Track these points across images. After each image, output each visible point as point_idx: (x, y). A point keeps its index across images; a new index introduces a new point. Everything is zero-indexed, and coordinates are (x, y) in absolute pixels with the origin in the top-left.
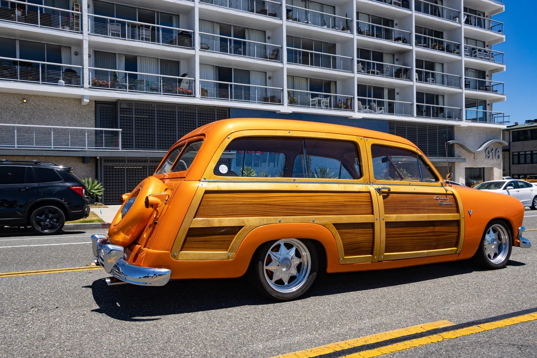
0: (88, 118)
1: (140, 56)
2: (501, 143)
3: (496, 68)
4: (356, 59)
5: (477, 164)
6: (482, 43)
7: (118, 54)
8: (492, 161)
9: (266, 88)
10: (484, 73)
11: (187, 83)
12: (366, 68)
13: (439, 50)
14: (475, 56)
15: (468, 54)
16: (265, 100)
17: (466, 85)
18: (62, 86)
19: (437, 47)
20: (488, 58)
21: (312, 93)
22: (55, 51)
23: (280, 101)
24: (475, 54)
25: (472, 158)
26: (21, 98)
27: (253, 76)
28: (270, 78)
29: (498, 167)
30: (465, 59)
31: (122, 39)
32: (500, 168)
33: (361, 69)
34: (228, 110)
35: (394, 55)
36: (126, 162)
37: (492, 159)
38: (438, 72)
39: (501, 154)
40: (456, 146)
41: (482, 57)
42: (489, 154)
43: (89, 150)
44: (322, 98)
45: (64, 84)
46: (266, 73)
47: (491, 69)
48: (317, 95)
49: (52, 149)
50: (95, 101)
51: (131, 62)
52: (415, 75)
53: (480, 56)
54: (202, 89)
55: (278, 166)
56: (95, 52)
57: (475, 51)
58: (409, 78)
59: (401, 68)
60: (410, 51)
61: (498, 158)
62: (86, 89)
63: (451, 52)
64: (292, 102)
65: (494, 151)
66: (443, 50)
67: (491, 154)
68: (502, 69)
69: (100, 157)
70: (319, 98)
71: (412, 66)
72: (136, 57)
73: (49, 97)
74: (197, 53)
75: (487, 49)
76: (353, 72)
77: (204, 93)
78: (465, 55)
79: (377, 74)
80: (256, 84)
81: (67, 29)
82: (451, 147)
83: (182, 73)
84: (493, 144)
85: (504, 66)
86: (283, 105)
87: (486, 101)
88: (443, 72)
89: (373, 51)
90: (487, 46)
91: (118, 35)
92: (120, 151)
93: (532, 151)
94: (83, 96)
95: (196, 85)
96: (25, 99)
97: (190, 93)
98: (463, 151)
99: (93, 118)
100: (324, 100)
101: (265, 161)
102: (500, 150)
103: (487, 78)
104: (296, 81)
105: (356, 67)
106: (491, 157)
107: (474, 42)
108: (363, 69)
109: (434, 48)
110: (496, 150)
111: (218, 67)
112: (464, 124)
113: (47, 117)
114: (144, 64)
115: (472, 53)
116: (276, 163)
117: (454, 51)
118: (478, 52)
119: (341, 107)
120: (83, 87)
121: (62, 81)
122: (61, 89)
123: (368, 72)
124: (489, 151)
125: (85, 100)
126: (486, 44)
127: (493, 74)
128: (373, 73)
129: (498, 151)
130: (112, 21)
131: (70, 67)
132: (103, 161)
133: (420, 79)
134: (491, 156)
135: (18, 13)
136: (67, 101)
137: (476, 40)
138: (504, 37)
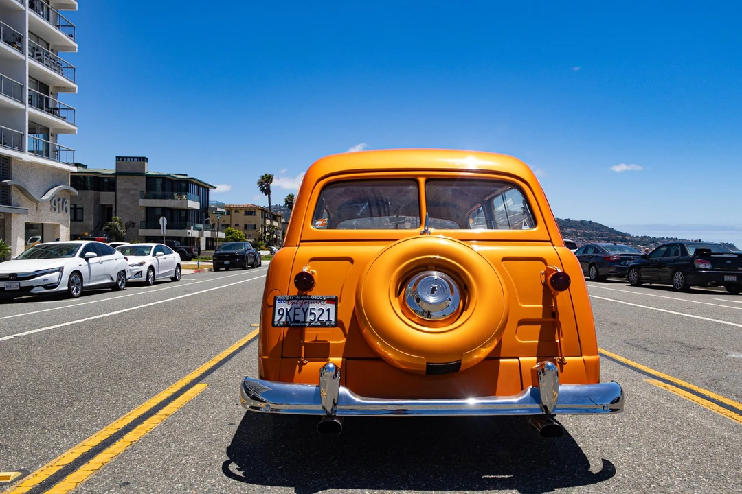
2: (68, 191)
3: (64, 86)
5: (41, 218)
6: (44, 44)
8: (59, 215)
10: (48, 86)
14: (40, 60)
15: (31, 54)
17: (29, 100)
24: (39, 57)
25: (34, 208)
29: (64, 225)
30: (30, 62)
32: (67, 226)
37: (59, 212)
39: (69, 207)
40: (13, 188)
41: (49, 64)
42: (55, 205)
47: (57, 85)
53: (46, 63)
57: (38, 52)
61: (66, 211)
63: (10, 43)
65: (61, 201)
67: (57, 204)
68: (72, 89)
75: (50, 52)
78: (29, 55)
82: (7, 189)
84: (60, 191)
85: (76, 86)
87: (49, 129)
90: (52, 50)
93: (75, 205)
98: (23, 198)
102: (68, 201)
103: (50, 95)
106: (57, 210)
107: (35, 38)
110: (63, 200)
112: (27, 157)
115: (36, 54)
117: (14, 43)
118: (43, 56)
124: (55, 201)
126: (51, 48)
127: (58, 93)
129: (66, 202)
134: (57, 208)
137: (38, 37)
138: (76, 45)
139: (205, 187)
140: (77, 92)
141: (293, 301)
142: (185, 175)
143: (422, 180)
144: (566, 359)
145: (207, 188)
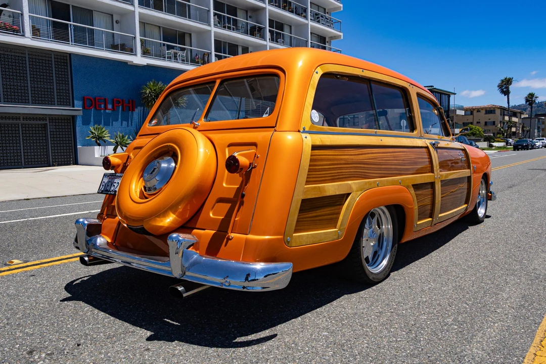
3: (335, 35)
4: (212, 11)
6: (323, 10)
9: (113, 33)
10: (325, 38)
11: (10, 16)
12: (221, 22)
13: (289, 11)
14: (318, 22)
15: (313, 18)
16: (114, 47)
19: (287, 8)
20: (329, 25)
21: (167, 45)
23: (131, 51)
24: (318, 20)
27: (96, 17)
28: (117, 22)
30: (311, 24)
33: (217, 23)
34: (68, 56)
35: (247, 12)
38: (286, 33)
41: (324, 23)
44: (178, 51)
46: (112, 15)
47: (331, 36)
48: (173, 47)
52: (268, 35)
53: (322, 22)
54: (33, 27)
55: (132, 125)
57: (318, 16)
58: (263, 37)
59: (256, 26)
60: (264, 9)
63: (299, 15)
64: (145, 53)
66: (292, 12)
68: (340, 36)
70: (175, 51)
71: (266, 26)
75: (326, 15)
76: (210, 25)
77: (36, 32)
78: (311, 19)
79: (233, 30)
80: (100, 27)
85: (341, 34)
86: (136, 55)
88: (291, 34)
89: (227, 5)
90: (327, 13)
95: (25, 21)
97: (17, 30)
100: (180, 53)
101: (117, 120)
103: (327, 43)
104: (148, 28)
105: (212, 20)
107: (317, 7)
108: (219, 23)
109: (284, 8)
111: (52, 1)
115: (316, 18)
116: (130, 123)
117: (302, 14)
118: (321, 18)
119: (198, 63)
123: (225, 27)
126: (327, 11)
127: (332, 41)
128: (229, 28)
133: (272, 40)
137: (318, 6)
138: (342, 5)
139: (446, 94)
140: (342, 38)
141: (110, 177)
142: (431, 86)
143: (218, 82)
144: (233, 235)
145: (448, 95)
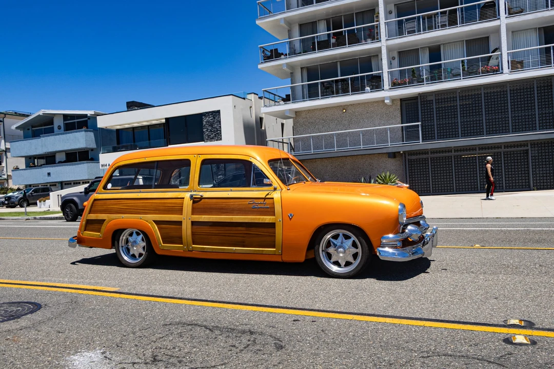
0: (395, 116)
1: (444, 44)
7: (421, 48)
11: (495, 59)
18: (368, 92)
22: (368, 62)
26: (342, 109)
31: (418, 34)
36: (430, 153)
43: (393, 145)
45: (369, 90)
49: (362, 148)
50: (401, 99)
51: (435, 52)
56: (400, 53)
62: (387, 90)
69: (403, 152)
72: (439, 46)
73: (362, 103)
74: (504, 21)
81: (369, 41)
83: (492, 49)
91: (414, 32)
92: (420, 144)
94: (384, 97)
95: (503, 60)
96: (344, 109)
97: (496, 70)
99: (399, 115)
111: (543, 27)
113: (361, 121)
114: (449, 51)
120: (383, 90)
121: (368, 88)
122: (369, 95)
125: (386, 101)
130: (407, 20)
131: (377, 73)
132: (407, 155)
135: (333, 41)
136: (376, 104)
